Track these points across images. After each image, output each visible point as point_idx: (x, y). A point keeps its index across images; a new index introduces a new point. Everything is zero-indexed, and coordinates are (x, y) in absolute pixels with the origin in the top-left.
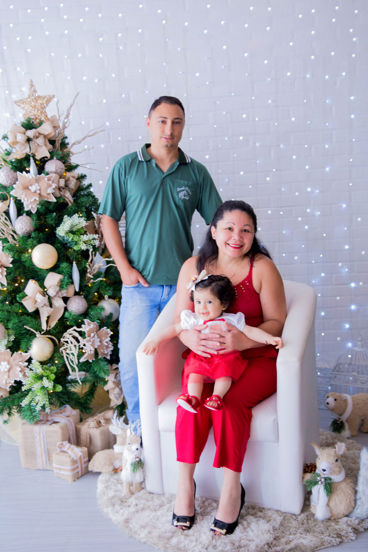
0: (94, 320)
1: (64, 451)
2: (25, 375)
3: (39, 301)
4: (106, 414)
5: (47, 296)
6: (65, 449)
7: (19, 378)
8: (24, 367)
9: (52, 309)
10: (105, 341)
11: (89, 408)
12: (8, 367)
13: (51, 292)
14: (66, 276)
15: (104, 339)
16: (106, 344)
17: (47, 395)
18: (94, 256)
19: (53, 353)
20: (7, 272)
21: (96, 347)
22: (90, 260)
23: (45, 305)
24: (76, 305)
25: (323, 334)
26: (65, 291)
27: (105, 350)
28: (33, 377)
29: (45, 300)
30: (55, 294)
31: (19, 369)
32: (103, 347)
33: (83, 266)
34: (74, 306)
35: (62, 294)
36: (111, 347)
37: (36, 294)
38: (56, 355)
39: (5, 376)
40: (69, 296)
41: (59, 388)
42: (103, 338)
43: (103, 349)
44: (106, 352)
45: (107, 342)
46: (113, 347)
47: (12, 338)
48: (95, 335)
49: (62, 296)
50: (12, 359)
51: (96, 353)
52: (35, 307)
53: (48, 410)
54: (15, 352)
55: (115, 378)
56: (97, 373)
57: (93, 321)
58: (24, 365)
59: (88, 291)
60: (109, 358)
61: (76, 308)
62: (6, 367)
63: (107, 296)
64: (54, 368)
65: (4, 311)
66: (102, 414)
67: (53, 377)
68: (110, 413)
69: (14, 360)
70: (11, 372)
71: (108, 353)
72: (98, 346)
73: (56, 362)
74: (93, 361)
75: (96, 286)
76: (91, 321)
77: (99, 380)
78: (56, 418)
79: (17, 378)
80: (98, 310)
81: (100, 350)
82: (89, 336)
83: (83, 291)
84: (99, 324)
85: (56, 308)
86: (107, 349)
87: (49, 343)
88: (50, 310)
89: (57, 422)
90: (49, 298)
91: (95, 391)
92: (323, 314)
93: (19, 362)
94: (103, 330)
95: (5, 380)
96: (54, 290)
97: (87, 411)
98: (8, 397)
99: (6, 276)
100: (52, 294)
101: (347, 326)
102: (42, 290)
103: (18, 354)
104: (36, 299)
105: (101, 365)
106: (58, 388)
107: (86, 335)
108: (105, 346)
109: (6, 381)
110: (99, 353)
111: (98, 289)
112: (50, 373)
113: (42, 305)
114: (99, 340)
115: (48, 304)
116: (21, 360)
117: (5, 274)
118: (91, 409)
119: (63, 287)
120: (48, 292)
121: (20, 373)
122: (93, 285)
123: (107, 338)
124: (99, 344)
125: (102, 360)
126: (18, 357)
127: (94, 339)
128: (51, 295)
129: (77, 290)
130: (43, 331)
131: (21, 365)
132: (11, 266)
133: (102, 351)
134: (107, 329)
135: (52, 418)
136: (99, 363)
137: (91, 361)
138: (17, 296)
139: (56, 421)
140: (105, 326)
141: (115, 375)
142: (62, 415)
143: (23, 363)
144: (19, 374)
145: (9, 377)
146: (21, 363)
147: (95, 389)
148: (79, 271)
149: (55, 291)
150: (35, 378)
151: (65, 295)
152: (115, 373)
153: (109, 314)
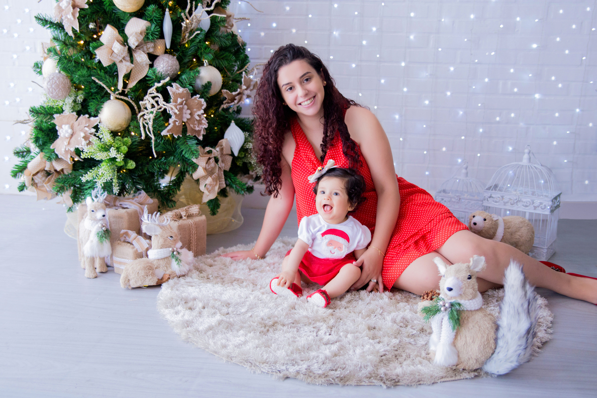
0: (184, 85)
1: (129, 242)
2: (89, 143)
3: (116, 51)
4: (190, 209)
5: (127, 47)
6: (130, 240)
7: (82, 145)
8: (91, 134)
9: (133, 66)
10: (196, 114)
11: (171, 201)
12: (70, 131)
13: (133, 42)
14: (154, 23)
15: (196, 112)
16: (198, 118)
17: (116, 172)
18: (194, 7)
19: (129, 122)
20: (81, 13)
21: (185, 120)
22: (187, 10)
23: (124, 58)
24: (164, 64)
25: (479, 155)
26: (152, 45)
27: (196, 126)
28: (99, 146)
29: (123, 51)
30: (136, 44)
31: (82, 135)
32: (195, 122)
33: (178, 16)
34: (162, 66)
35: (148, 49)
36: (205, 124)
37: (114, 42)
38: (132, 124)
39: (65, 142)
40: (158, 54)
41: (132, 165)
42: (195, 110)
43: (194, 124)
44: (197, 129)
45: (198, 115)
46: (207, 124)
47: (80, 98)
48: (183, 102)
49: (148, 52)
50: (76, 123)
51: (184, 129)
52: (112, 60)
53: (116, 191)
54: (82, 115)
55: (207, 163)
56: (183, 153)
57: (184, 87)
58: (90, 132)
59: (183, 52)
60: (201, 138)
61: (164, 69)
62: (67, 132)
63: (207, 62)
64: (128, 140)
65: (72, 61)
66: (186, 208)
67: (125, 149)
68: (195, 208)
69: (79, 125)
70: (73, 138)
71: (199, 131)
72: (188, 119)
73: (133, 134)
74: (179, 137)
75: (194, 46)
76: (181, 86)
77: (187, 164)
78: (125, 203)
79: (79, 145)
80: (192, 73)
81: (189, 124)
82: (176, 101)
83: (177, 51)
84: (192, 92)
85: (138, 64)
86: (198, 125)
87: (125, 108)
88: (131, 65)
89: (127, 208)
90: (130, 50)
91: (182, 182)
92: (481, 130)
93: (85, 127)
94: (195, 98)
95: (65, 147)
96: (136, 38)
97: (170, 205)
98: (71, 174)
99: (78, 18)
100: (134, 44)
101: (511, 149)
102: (121, 38)
103: (85, 118)
104: (113, 49)
105: (189, 144)
106: (130, 164)
107: (171, 100)
108: (197, 120)
109: (66, 149)
110: (188, 128)
111: (197, 51)
112: (122, 145)
113: (121, 59)
114: (189, 112)
115: (128, 58)
116: (88, 125)
117: (77, 15)
118: (174, 202)
119: (148, 38)
120: (129, 41)
121: (83, 139)
122: (190, 45)
123: (200, 110)
124: (189, 117)
125: (191, 138)
126: (84, 121)
127: (181, 106)
128: (133, 47)
129: (168, 47)
130: (118, 90)
131: (87, 131)
132: (87, 7)
133: (192, 126)
134: (200, 98)
135: (121, 203)
136: (186, 141)
137: (176, 137)
138: (91, 44)
139: (125, 206)
140: (199, 94)
141: (206, 160)
142: (134, 201)
143: (90, 129)
144: (82, 141)
145: (69, 143)
146: (86, 129)
147: (183, 179)
148: (173, 21)
149: (138, 40)
150: (102, 148)
151: (151, 51)
152: (208, 158)
153: (207, 82)
